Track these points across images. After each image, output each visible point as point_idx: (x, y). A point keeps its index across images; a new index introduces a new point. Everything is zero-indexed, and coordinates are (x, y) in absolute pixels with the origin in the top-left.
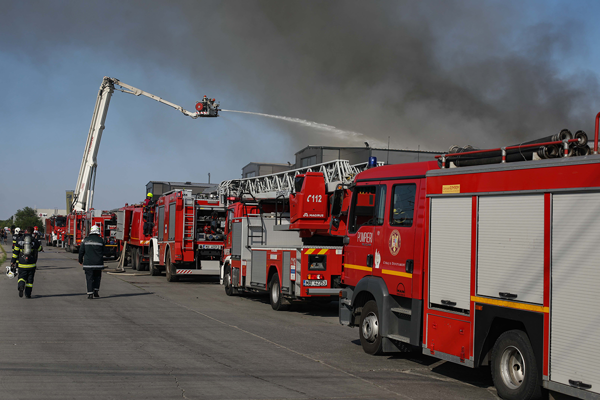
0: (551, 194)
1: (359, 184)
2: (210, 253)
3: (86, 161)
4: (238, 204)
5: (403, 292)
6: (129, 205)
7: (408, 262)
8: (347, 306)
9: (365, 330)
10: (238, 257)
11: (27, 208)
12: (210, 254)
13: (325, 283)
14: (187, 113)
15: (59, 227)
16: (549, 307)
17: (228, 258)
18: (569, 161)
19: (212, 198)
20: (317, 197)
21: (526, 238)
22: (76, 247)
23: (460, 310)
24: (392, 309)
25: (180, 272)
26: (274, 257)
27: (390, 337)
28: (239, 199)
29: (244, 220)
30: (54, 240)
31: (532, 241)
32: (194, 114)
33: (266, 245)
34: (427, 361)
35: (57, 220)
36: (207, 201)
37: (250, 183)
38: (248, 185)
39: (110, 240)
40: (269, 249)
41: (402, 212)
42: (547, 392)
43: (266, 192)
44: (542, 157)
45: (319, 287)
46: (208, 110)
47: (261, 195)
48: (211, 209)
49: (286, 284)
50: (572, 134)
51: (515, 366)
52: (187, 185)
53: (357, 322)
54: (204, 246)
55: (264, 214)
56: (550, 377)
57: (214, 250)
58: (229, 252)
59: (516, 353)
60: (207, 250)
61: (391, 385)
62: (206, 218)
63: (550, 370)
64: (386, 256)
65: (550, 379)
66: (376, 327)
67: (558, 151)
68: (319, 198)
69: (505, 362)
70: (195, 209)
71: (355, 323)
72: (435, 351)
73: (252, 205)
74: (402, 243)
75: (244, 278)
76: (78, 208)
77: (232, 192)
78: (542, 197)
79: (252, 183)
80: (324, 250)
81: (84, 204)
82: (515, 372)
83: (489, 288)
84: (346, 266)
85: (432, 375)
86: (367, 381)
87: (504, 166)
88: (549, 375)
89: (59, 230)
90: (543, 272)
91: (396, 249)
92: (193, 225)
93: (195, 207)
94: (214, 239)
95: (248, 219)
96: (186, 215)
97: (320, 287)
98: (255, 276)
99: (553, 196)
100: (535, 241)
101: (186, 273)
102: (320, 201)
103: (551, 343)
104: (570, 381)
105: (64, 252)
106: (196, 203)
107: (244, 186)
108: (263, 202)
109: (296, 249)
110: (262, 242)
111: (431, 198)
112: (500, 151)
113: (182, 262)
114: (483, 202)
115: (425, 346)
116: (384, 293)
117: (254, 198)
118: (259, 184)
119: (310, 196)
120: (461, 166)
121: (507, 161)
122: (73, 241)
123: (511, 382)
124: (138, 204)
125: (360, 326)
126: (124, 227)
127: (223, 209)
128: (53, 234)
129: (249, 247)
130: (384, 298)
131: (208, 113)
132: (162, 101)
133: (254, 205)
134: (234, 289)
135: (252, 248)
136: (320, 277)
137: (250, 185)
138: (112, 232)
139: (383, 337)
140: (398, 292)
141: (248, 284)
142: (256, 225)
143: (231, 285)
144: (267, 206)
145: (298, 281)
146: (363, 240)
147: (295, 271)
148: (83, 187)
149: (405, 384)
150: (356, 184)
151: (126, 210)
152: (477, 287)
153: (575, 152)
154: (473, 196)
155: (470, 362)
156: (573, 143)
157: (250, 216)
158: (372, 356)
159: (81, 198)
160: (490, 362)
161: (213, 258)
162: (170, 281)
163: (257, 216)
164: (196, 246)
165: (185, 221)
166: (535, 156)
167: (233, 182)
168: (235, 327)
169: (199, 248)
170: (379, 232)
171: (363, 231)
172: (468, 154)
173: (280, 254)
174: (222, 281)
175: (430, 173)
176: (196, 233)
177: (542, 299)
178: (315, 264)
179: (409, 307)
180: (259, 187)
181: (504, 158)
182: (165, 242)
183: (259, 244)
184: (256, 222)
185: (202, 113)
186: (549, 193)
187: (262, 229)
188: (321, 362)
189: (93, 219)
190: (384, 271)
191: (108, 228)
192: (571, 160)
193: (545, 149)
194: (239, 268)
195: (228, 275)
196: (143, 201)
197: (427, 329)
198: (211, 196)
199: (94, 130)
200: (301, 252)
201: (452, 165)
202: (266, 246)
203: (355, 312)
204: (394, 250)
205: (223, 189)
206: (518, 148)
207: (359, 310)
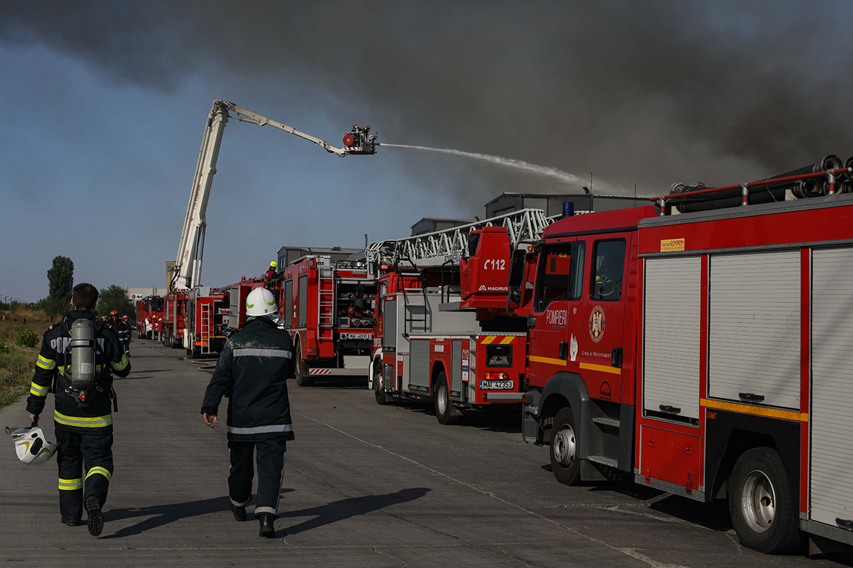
0: (810, 250)
1: (549, 241)
2: (357, 344)
3: (191, 220)
4: (391, 274)
5: (609, 394)
6: (247, 279)
7: (614, 351)
8: (534, 416)
9: (557, 449)
10: (391, 350)
11: (113, 287)
12: (356, 347)
13: (510, 384)
14: (332, 149)
15: (154, 312)
16: (808, 413)
17: (379, 352)
18: (835, 200)
19: (359, 268)
20: (498, 262)
21: (776, 313)
22: (177, 339)
23: (686, 419)
24: (594, 419)
25: (314, 372)
26: (439, 349)
27: (592, 459)
28: (393, 268)
29: (400, 296)
30: (148, 330)
31: (785, 318)
32: (342, 151)
33: (431, 331)
34: (644, 493)
35: (152, 302)
36: (351, 272)
37: (409, 244)
38: (407, 248)
39: (222, 329)
40: (434, 337)
41: (607, 280)
42: (806, 536)
43: (430, 257)
44: (798, 195)
45: (502, 389)
46: (362, 144)
47: (425, 262)
48: (357, 283)
49: (456, 387)
50: (843, 162)
51: (763, 499)
52: (334, 252)
53: (546, 438)
54: (348, 335)
55: (428, 288)
56: (810, 515)
57: (362, 340)
58: (380, 342)
59: (765, 481)
60: (353, 340)
61: (585, 527)
62: (350, 295)
63: (810, 504)
64: (585, 344)
65: (810, 518)
66: (572, 445)
67: (822, 186)
68: (501, 264)
69: (749, 494)
70: (335, 283)
71: (544, 441)
72: (652, 479)
73: (411, 276)
74: (607, 324)
75: (400, 379)
76: (181, 285)
77: (385, 257)
78: (798, 255)
79: (413, 245)
80: (508, 338)
81: (189, 279)
82: (763, 508)
83: (725, 387)
84: (533, 358)
85: (649, 513)
86: (552, 521)
87: (746, 209)
88: (808, 511)
89: (154, 316)
90: (799, 363)
91: (599, 333)
92: (332, 306)
93: (335, 280)
94: (361, 326)
95: (404, 295)
96: (321, 292)
97: (504, 390)
98: (414, 376)
99: (814, 252)
100: (789, 318)
101: (322, 373)
102: (502, 268)
103: (810, 466)
104: (838, 520)
105: (161, 347)
106: (336, 274)
107: (402, 249)
108: (426, 270)
109: (468, 337)
110: (425, 329)
111: (646, 259)
112: (740, 188)
113: (317, 358)
114: (717, 262)
115: (638, 471)
116: (582, 396)
117: (415, 266)
118: (421, 245)
119: (488, 261)
120: (686, 211)
121: (750, 203)
122: (172, 332)
123: (757, 522)
124: (259, 277)
125: (551, 444)
126: (239, 310)
127: (372, 283)
128: (147, 322)
129: (406, 335)
130: (583, 404)
131: (361, 149)
132: (296, 132)
133: (414, 276)
134: (387, 396)
135: (410, 337)
136: (503, 376)
137: (410, 247)
138: (225, 318)
139: (581, 460)
140: (602, 395)
141: (405, 388)
142: (417, 304)
143: (383, 389)
144: (432, 277)
145: (472, 382)
146: (554, 321)
147: (468, 369)
148: (186, 256)
149: (607, 525)
150: (545, 241)
151: (242, 287)
152: (709, 385)
153: (847, 187)
154: (702, 254)
155: (699, 494)
156: (843, 175)
157: (409, 291)
158: (566, 486)
159: (184, 272)
160: (727, 493)
161: (361, 351)
162: (301, 385)
163: (418, 292)
164: (336, 336)
165: (321, 301)
166: (789, 195)
167: (385, 244)
168: (379, 447)
169: (341, 338)
170: (575, 310)
171: (553, 308)
172: (696, 194)
173: (448, 344)
174: (371, 384)
175: (644, 223)
176: (337, 317)
177: (799, 402)
178: (496, 357)
179: (616, 417)
180: (422, 249)
181: (745, 199)
182: (294, 330)
183: (421, 331)
184: (417, 300)
185: (352, 149)
186: (807, 247)
187: (424, 310)
188: (492, 495)
189: (198, 299)
190: (583, 366)
191: (220, 313)
192: (838, 200)
193: (802, 184)
194: (392, 365)
195: (379, 375)
196: (265, 273)
197: (641, 447)
198: (359, 264)
199: (201, 175)
200: (476, 340)
201: (674, 211)
202: (430, 333)
203: (544, 425)
204: (596, 334)
205: (372, 254)
206: (765, 184)
207: (549, 421)
